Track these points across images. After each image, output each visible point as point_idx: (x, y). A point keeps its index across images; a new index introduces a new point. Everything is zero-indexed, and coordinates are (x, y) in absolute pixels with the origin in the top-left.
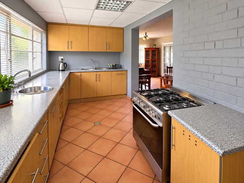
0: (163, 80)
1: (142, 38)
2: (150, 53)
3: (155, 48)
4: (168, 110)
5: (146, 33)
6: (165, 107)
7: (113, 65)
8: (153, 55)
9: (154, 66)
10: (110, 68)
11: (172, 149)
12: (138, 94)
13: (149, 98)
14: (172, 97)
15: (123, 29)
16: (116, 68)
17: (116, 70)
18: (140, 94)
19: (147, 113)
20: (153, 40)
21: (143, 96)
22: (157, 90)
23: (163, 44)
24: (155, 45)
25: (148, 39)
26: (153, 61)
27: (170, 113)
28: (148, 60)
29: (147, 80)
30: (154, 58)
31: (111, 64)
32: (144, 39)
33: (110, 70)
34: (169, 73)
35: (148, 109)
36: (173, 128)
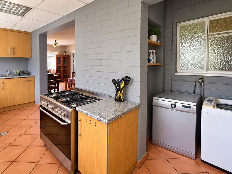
0: (67, 84)
1: (52, 45)
2: (62, 60)
3: (66, 55)
4: (76, 107)
5: (56, 40)
6: (73, 105)
7: (20, 72)
8: (64, 61)
9: (64, 71)
10: (16, 75)
11: (79, 138)
12: (46, 97)
13: (57, 99)
14: (77, 96)
15: (30, 34)
16: (24, 75)
17: (24, 77)
18: (48, 97)
19: (56, 114)
20: (64, 47)
21: (51, 98)
22: (64, 92)
23: (72, 51)
24: (65, 52)
25: (58, 46)
26: (63, 67)
27: (77, 109)
28: (59, 66)
29: (56, 85)
30: (65, 64)
31: (17, 71)
32: (54, 45)
33: (16, 77)
34: (73, 78)
35: (57, 110)
36: (79, 120)
